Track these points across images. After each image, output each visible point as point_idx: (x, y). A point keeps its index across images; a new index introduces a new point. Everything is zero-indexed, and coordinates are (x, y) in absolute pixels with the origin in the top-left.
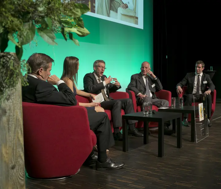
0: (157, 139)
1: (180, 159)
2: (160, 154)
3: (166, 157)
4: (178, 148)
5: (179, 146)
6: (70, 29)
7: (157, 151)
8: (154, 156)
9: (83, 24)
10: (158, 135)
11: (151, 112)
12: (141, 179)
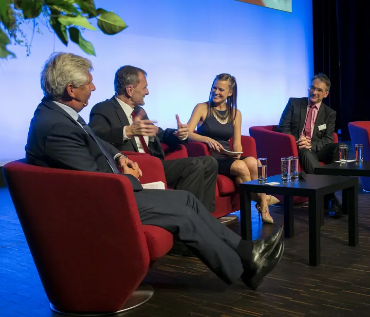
0: (307, 226)
1: (352, 270)
2: (313, 260)
3: (324, 265)
4: (351, 247)
5: (352, 242)
6: (70, 19)
7: (307, 254)
8: (301, 264)
9: (92, 6)
10: (308, 217)
11: (296, 175)
12: (270, 313)
